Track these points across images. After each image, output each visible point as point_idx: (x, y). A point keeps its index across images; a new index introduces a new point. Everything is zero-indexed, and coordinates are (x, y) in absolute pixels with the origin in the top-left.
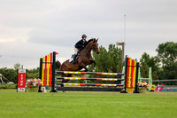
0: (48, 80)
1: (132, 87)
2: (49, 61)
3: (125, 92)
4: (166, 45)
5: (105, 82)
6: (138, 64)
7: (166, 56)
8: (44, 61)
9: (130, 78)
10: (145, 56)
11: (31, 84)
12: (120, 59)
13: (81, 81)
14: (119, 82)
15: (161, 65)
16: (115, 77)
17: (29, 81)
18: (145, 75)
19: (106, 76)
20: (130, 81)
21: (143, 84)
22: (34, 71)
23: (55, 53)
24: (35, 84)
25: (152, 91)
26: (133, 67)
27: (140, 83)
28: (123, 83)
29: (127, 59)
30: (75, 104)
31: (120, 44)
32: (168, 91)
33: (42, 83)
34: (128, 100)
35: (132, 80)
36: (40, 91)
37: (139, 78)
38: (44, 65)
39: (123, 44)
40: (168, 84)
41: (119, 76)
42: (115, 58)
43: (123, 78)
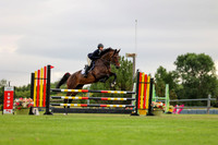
0: (41, 100)
1: (144, 108)
2: (42, 76)
3: (136, 114)
4: (186, 57)
5: (111, 102)
6: (152, 80)
7: (186, 70)
8: (36, 76)
9: (142, 97)
10: (161, 71)
11: (20, 104)
12: (131, 74)
13: (82, 101)
14: (129, 102)
15: (180, 81)
16: (124, 96)
17: (17, 100)
18: (161, 93)
19: (112, 95)
20: (142, 101)
21: (158, 105)
22: (24, 89)
23: (49, 67)
24: (25, 105)
25: (169, 113)
26: (146, 83)
27: (154, 103)
28: (133, 103)
29: (139, 74)
30: (74, 129)
31: (130, 56)
32: (189, 112)
33: (34, 103)
34: (140, 124)
35: (144, 99)
36: (31, 113)
37: (154, 97)
38: (36, 81)
39: (133, 56)
40: (189, 104)
41: (130, 95)
42: (124, 73)
43: (134, 97)
